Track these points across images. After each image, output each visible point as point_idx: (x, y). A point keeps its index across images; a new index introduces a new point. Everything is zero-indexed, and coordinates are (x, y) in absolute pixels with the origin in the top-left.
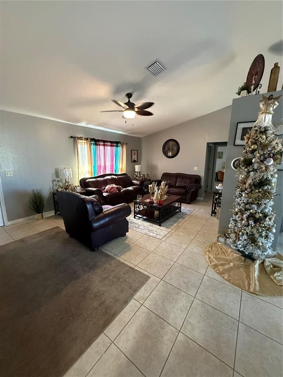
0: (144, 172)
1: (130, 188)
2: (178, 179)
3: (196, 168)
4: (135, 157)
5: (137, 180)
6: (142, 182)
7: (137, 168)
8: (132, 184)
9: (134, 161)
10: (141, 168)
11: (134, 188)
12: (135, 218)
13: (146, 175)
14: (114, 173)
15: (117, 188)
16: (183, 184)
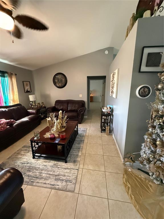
0: (39, 101)
1: (26, 119)
2: (69, 105)
3: (81, 96)
4: (27, 88)
5: (32, 109)
6: (38, 111)
7: (31, 98)
8: (28, 114)
9: (28, 92)
10: (36, 98)
11: (30, 119)
12: (34, 158)
13: (41, 104)
14: (4, 105)
15: (7, 123)
16: (73, 108)
